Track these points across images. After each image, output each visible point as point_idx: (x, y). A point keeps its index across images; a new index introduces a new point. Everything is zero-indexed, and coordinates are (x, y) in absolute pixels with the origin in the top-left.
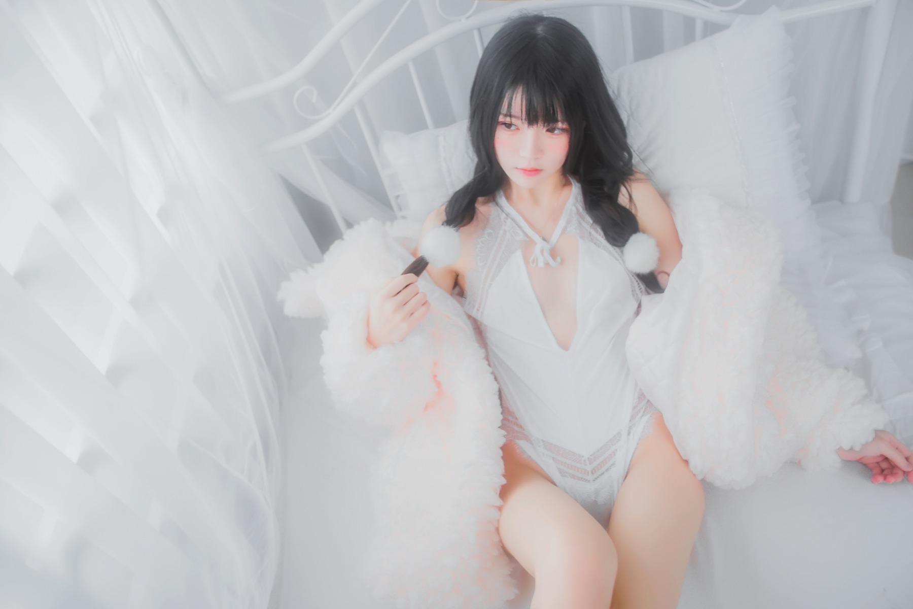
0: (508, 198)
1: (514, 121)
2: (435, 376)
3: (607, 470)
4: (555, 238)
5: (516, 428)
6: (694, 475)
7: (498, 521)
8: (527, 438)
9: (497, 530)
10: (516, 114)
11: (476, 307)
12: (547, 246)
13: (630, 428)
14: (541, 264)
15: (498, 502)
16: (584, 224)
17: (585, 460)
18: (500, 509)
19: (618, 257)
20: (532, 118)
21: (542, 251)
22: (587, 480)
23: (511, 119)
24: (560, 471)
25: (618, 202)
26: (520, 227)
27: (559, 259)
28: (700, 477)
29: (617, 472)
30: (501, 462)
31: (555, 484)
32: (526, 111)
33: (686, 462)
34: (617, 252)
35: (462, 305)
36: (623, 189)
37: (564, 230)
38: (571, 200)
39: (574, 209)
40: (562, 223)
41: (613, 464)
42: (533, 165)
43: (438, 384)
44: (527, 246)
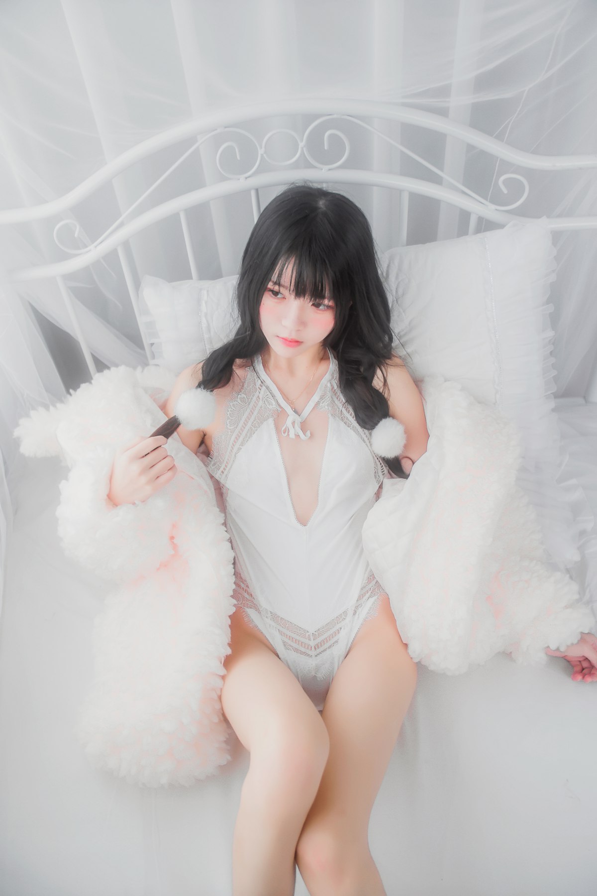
0: (265, 365)
1: (282, 290)
2: (172, 538)
3: (330, 647)
4: (306, 412)
5: (246, 595)
6: (411, 658)
7: (221, 690)
8: (256, 607)
9: (220, 698)
10: (286, 285)
11: (222, 469)
12: (298, 420)
13: (357, 607)
14: (292, 435)
15: (223, 671)
16: (337, 401)
17: (309, 635)
18: (223, 678)
19: (366, 439)
20: (299, 291)
21: (293, 423)
22: (309, 655)
23: (279, 288)
24: (285, 643)
25: (373, 385)
26: (273, 396)
27: (308, 433)
28: (416, 660)
29: (339, 650)
30: (229, 631)
31: (278, 656)
32: (295, 285)
33: (406, 645)
34: (365, 433)
35: (206, 466)
36: (379, 372)
37: (318, 404)
38: (328, 376)
39: (329, 385)
40: (316, 398)
41: (336, 642)
42: (294, 336)
43: (175, 547)
44: (279, 416)
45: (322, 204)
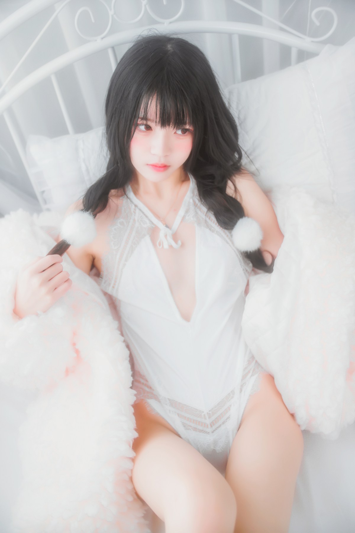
0: (136, 192)
1: (149, 123)
2: (74, 344)
3: (223, 423)
4: (176, 225)
6: (299, 426)
7: (132, 470)
8: (156, 398)
9: (131, 479)
10: (152, 118)
11: (112, 285)
12: (169, 232)
13: (242, 386)
14: (166, 246)
15: (132, 454)
17: (204, 415)
18: (133, 460)
19: (229, 241)
20: (165, 121)
21: (166, 236)
22: (207, 432)
24: (184, 425)
25: (226, 193)
26: (146, 216)
27: (180, 243)
28: (303, 428)
29: (231, 425)
30: (133, 418)
31: (179, 436)
32: (160, 116)
33: (293, 415)
34: (227, 236)
35: (99, 284)
36: (230, 183)
37: (184, 218)
38: (189, 194)
39: (191, 201)
40: (182, 212)
41: (228, 418)
42: (163, 161)
43: (77, 351)
44: (153, 232)
45: (169, 47)
